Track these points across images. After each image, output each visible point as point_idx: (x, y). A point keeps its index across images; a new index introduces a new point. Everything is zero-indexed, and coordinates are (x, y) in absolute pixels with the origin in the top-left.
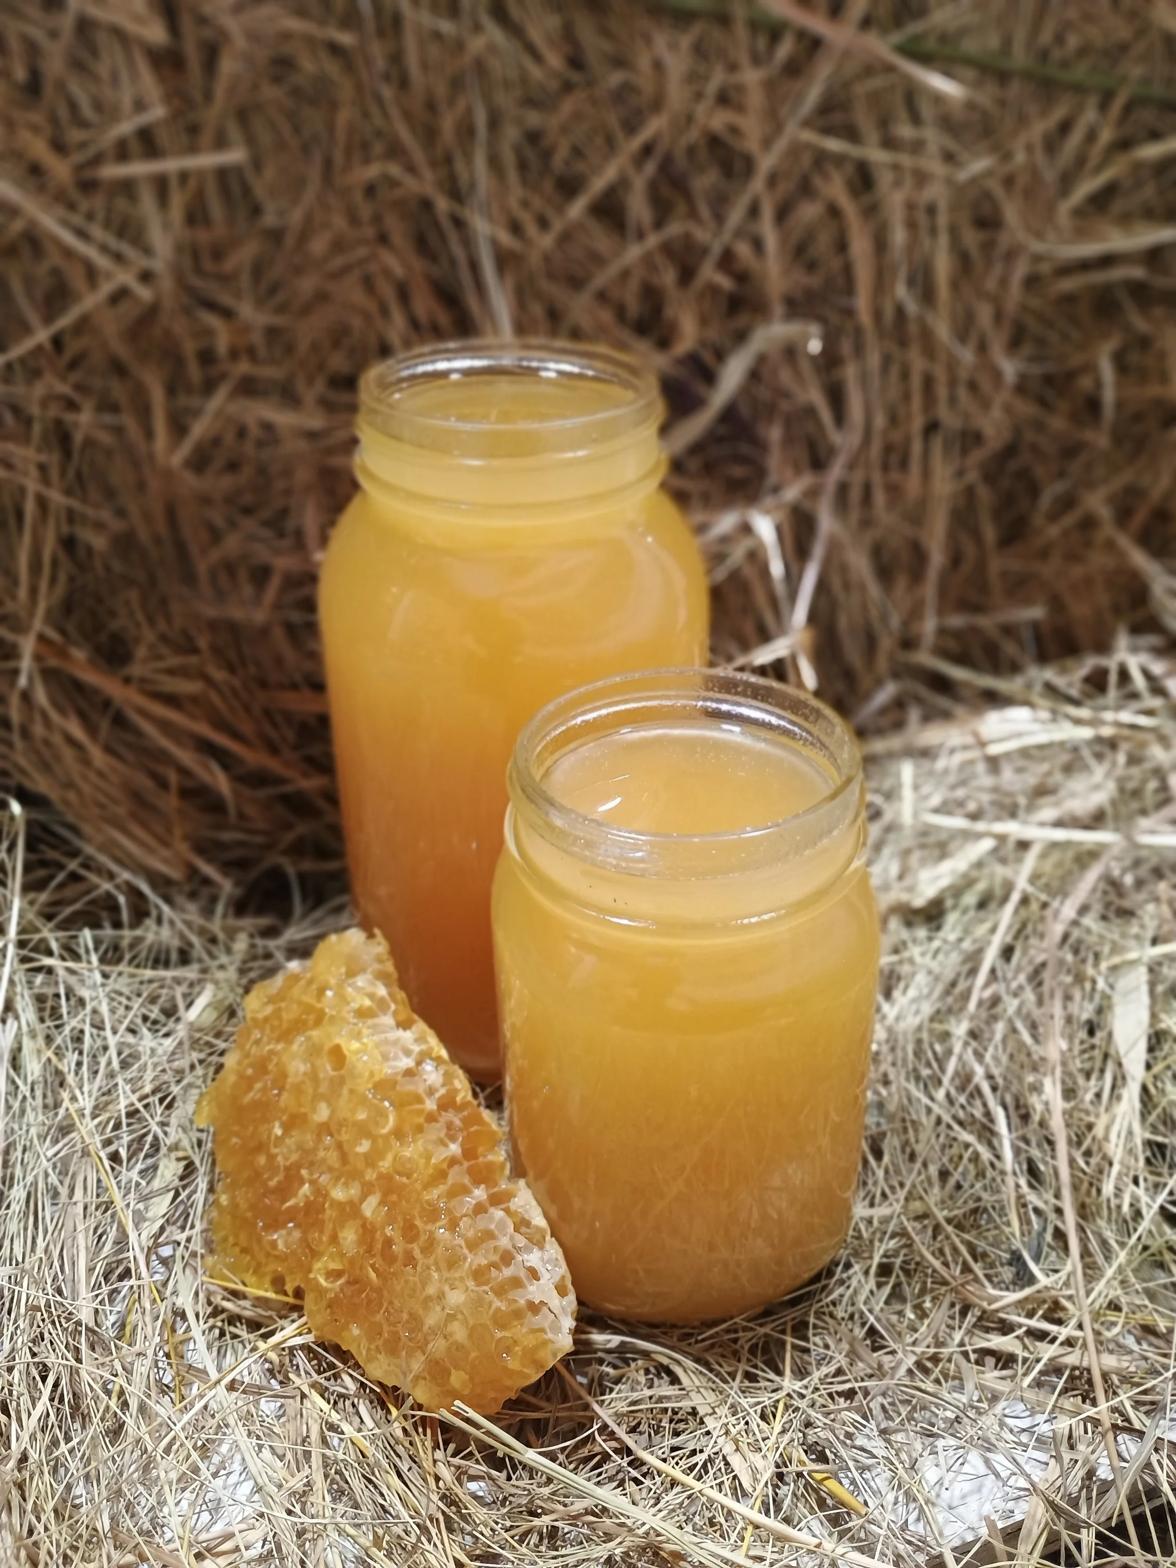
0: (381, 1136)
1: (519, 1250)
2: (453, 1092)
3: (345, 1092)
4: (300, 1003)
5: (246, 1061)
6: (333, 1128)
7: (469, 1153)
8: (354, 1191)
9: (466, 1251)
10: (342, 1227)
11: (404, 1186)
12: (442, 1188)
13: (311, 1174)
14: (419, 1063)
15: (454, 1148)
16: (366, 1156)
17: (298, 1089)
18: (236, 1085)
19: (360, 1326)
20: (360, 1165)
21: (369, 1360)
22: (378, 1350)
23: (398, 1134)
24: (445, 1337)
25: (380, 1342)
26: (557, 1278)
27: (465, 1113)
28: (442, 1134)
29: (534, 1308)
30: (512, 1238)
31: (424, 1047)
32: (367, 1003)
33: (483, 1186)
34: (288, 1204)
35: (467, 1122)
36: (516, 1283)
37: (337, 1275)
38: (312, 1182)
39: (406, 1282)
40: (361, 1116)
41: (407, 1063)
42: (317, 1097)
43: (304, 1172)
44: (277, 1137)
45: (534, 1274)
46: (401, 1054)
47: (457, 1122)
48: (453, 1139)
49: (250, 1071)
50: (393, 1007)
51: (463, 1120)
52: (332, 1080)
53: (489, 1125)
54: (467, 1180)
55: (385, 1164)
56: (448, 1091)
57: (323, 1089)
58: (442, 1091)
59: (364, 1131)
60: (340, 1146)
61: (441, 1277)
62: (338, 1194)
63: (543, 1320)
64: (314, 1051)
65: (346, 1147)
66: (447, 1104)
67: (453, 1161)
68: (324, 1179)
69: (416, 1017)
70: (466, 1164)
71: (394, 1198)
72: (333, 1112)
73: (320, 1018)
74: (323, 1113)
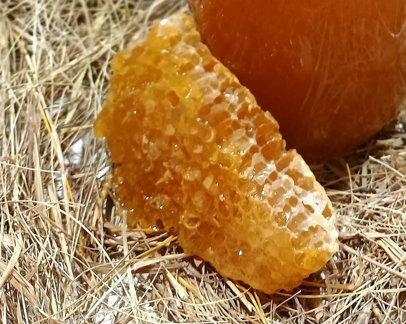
0: (208, 144)
1: (299, 195)
2: (246, 106)
3: (182, 118)
4: (145, 65)
5: (119, 100)
6: (179, 139)
7: (260, 141)
8: (197, 174)
9: (270, 207)
10: (193, 195)
11: (226, 172)
12: (250, 169)
13: (170, 164)
14: (222, 91)
15: (253, 141)
16: (201, 155)
17: (152, 117)
18: (115, 113)
19: (213, 249)
20: (198, 160)
21: (222, 267)
22: (226, 262)
23: (218, 141)
24: (265, 254)
25: (227, 258)
26: (324, 207)
27: (255, 117)
28: (244, 134)
29: (313, 229)
30: (294, 190)
31: (224, 80)
32: (186, 61)
33: (272, 161)
34: (159, 182)
35: (257, 123)
36: (301, 217)
37: (195, 221)
38: (171, 170)
39: (237, 225)
40: (195, 132)
41: (216, 93)
42: (165, 122)
43: (165, 164)
44: (145, 144)
45: (310, 209)
46: (212, 88)
47: (251, 124)
48: (250, 135)
49: (122, 106)
50: (201, 59)
51: (254, 122)
52: (173, 111)
53: (270, 121)
54: (262, 159)
55: (214, 159)
56: (243, 105)
57: (168, 116)
58: (239, 106)
59: (196, 140)
60: (184, 149)
61: (257, 222)
62: (188, 177)
63: (320, 236)
64: (159, 94)
65: (188, 150)
66: (243, 114)
67: (253, 150)
68: (178, 168)
69: (215, 60)
70: (260, 148)
71: (221, 178)
72: (176, 130)
73: (158, 76)
74: (170, 131)
